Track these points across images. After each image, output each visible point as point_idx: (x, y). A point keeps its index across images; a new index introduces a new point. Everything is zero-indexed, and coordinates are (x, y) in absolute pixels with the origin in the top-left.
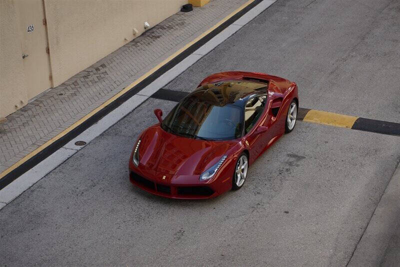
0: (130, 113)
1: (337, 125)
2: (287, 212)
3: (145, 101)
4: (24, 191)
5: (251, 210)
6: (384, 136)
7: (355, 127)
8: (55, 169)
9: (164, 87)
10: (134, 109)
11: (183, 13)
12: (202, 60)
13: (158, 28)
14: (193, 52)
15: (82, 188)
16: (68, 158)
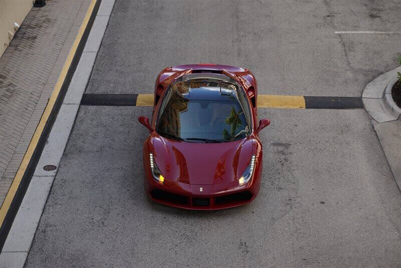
0: (74, 125)
1: (291, 107)
2: (323, 203)
3: (79, 110)
4: (35, 234)
5: (289, 207)
6: (341, 111)
7: (308, 106)
8: (47, 201)
9: (85, 92)
10: (75, 121)
11: (38, 8)
12: (98, 57)
13: (27, 28)
14: (83, 50)
15: (97, 218)
16: (51, 187)
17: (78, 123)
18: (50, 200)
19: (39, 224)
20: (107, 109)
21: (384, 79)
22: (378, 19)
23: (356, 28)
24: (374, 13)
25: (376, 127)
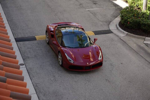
3: (17, 44)
4: (34, 87)
7: (96, 34)
9: (14, 37)
10: (18, 47)
12: (10, 25)
16: (27, 71)
17: (20, 48)
18: (30, 75)
19: (33, 83)
20: (27, 42)
21: (113, 23)
22: (97, 4)
23: (92, 8)
24: (95, 2)
25: (122, 38)
